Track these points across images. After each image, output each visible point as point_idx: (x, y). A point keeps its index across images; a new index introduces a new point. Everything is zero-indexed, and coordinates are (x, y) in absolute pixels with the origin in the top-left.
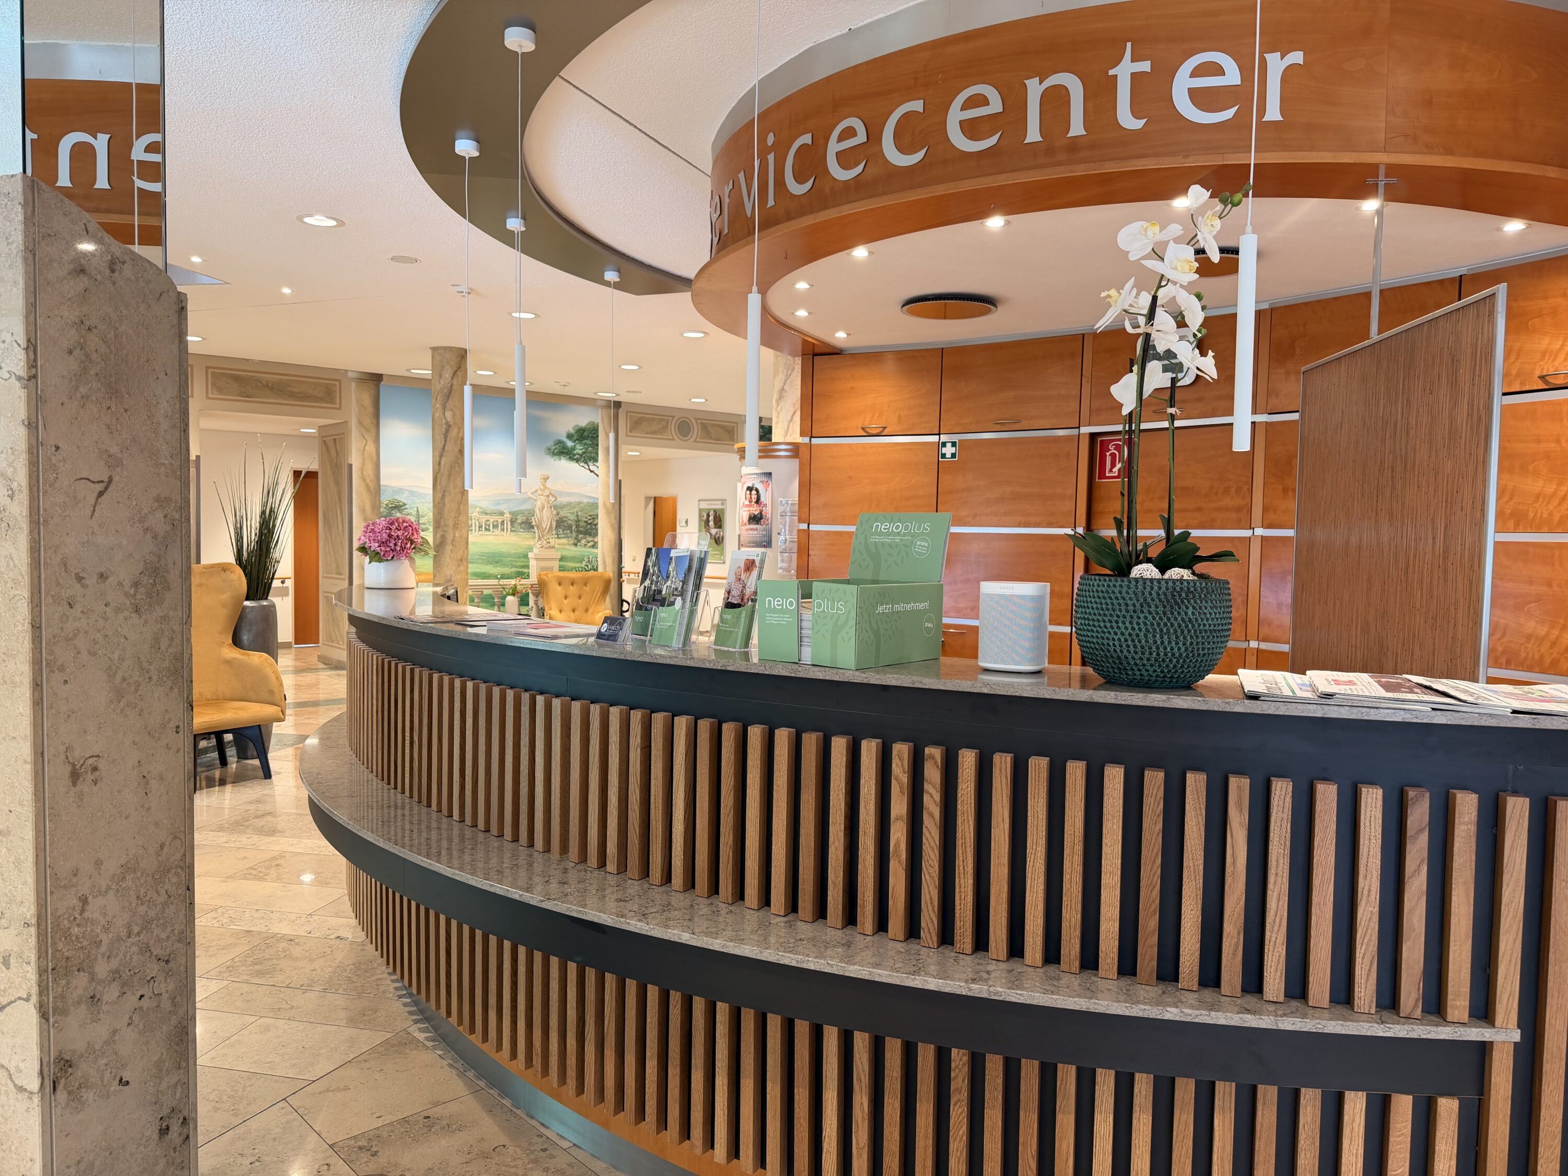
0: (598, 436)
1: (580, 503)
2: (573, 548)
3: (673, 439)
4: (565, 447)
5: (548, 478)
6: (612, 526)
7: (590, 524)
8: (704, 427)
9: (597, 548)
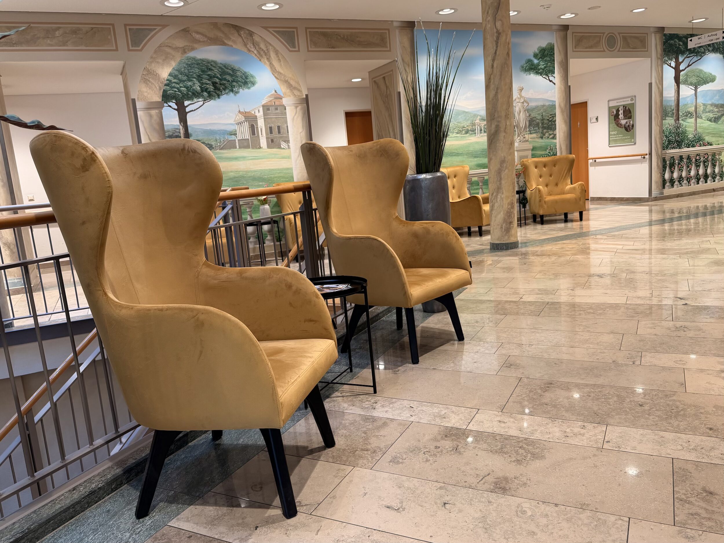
0: (554, 54)
1: (543, 106)
2: (540, 140)
3: (604, 51)
4: (533, 64)
5: (523, 89)
6: (565, 122)
7: (550, 121)
8: (625, 39)
9: (556, 139)
